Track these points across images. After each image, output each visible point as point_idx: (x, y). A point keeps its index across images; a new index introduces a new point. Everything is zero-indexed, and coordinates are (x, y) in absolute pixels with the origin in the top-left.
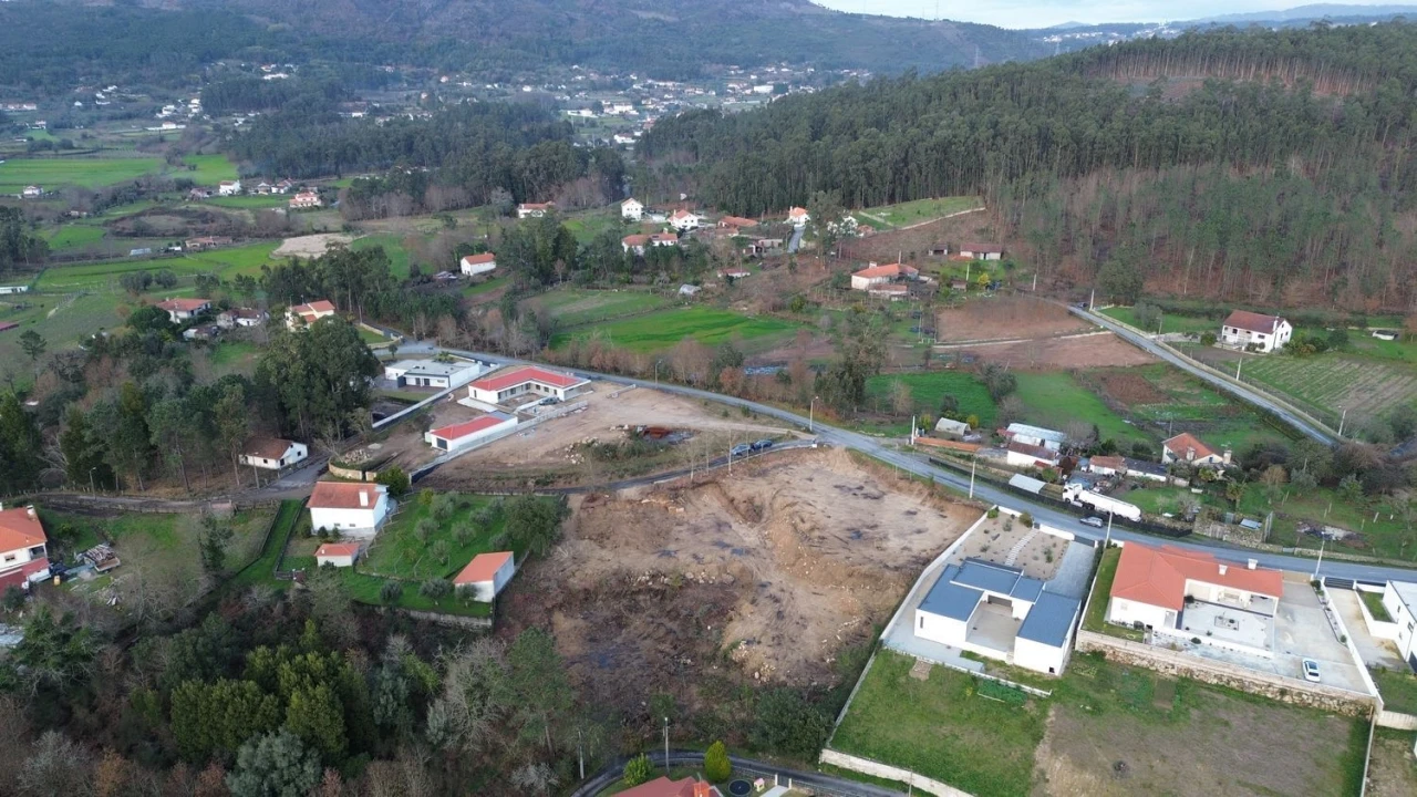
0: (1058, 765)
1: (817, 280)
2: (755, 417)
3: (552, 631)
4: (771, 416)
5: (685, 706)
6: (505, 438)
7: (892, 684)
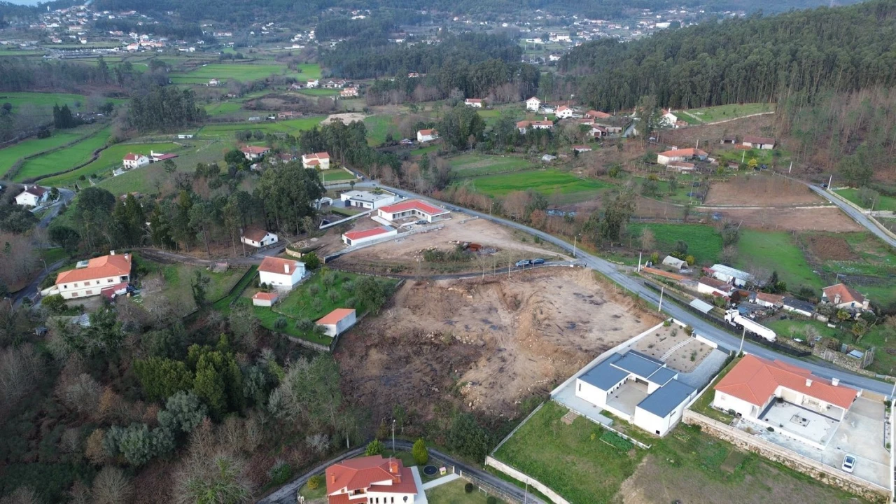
0: (634, 494)
1: (635, 156)
2: (542, 244)
3: (366, 359)
4: (553, 244)
5: (422, 416)
6: (386, 242)
7: (547, 424)
